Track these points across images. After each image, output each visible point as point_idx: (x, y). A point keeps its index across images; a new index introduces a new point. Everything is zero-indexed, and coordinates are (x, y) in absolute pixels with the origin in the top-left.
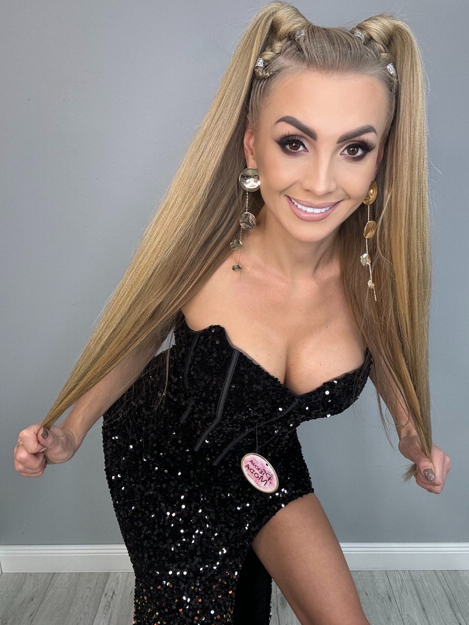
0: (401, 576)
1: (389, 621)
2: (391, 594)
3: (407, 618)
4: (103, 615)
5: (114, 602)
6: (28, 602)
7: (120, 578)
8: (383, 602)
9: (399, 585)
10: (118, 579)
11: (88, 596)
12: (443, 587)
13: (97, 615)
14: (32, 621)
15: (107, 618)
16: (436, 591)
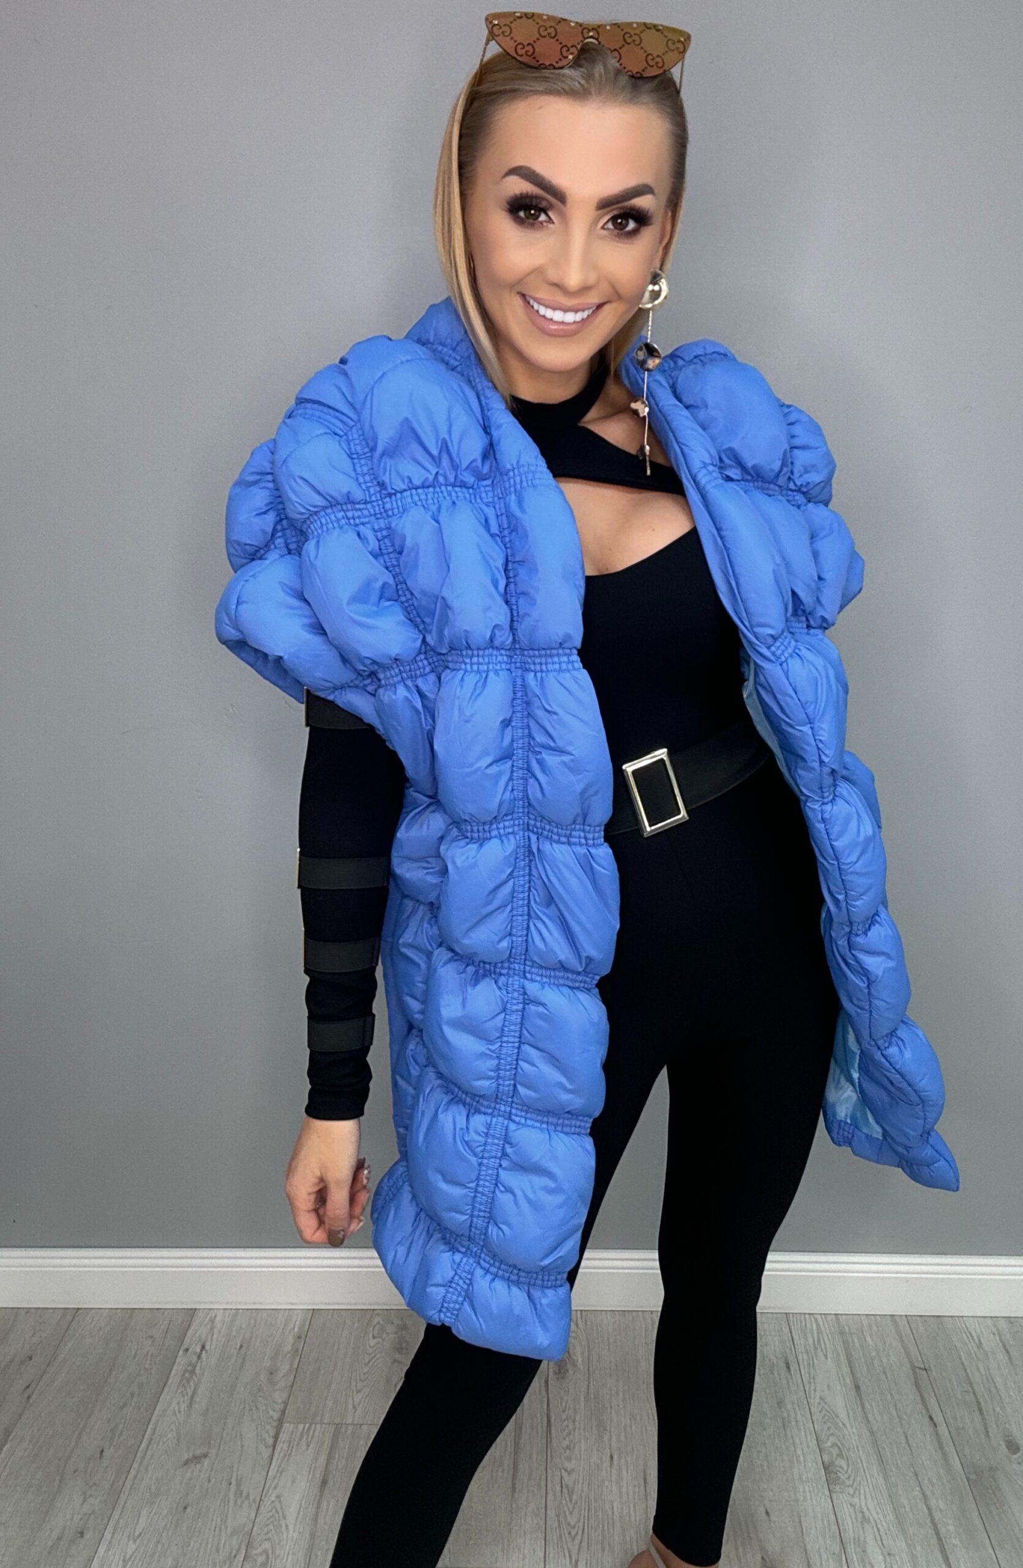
0: (818, 1325)
1: (780, 1408)
2: (791, 1359)
3: (819, 1403)
4: (178, 1387)
5: (204, 1363)
6: (22, 1363)
7: (218, 1318)
8: (772, 1373)
9: (810, 1340)
10: (212, 1321)
11: (148, 1353)
12: (904, 1349)
13: (166, 1389)
14: (29, 1398)
15: (187, 1394)
16: (888, 1355)
